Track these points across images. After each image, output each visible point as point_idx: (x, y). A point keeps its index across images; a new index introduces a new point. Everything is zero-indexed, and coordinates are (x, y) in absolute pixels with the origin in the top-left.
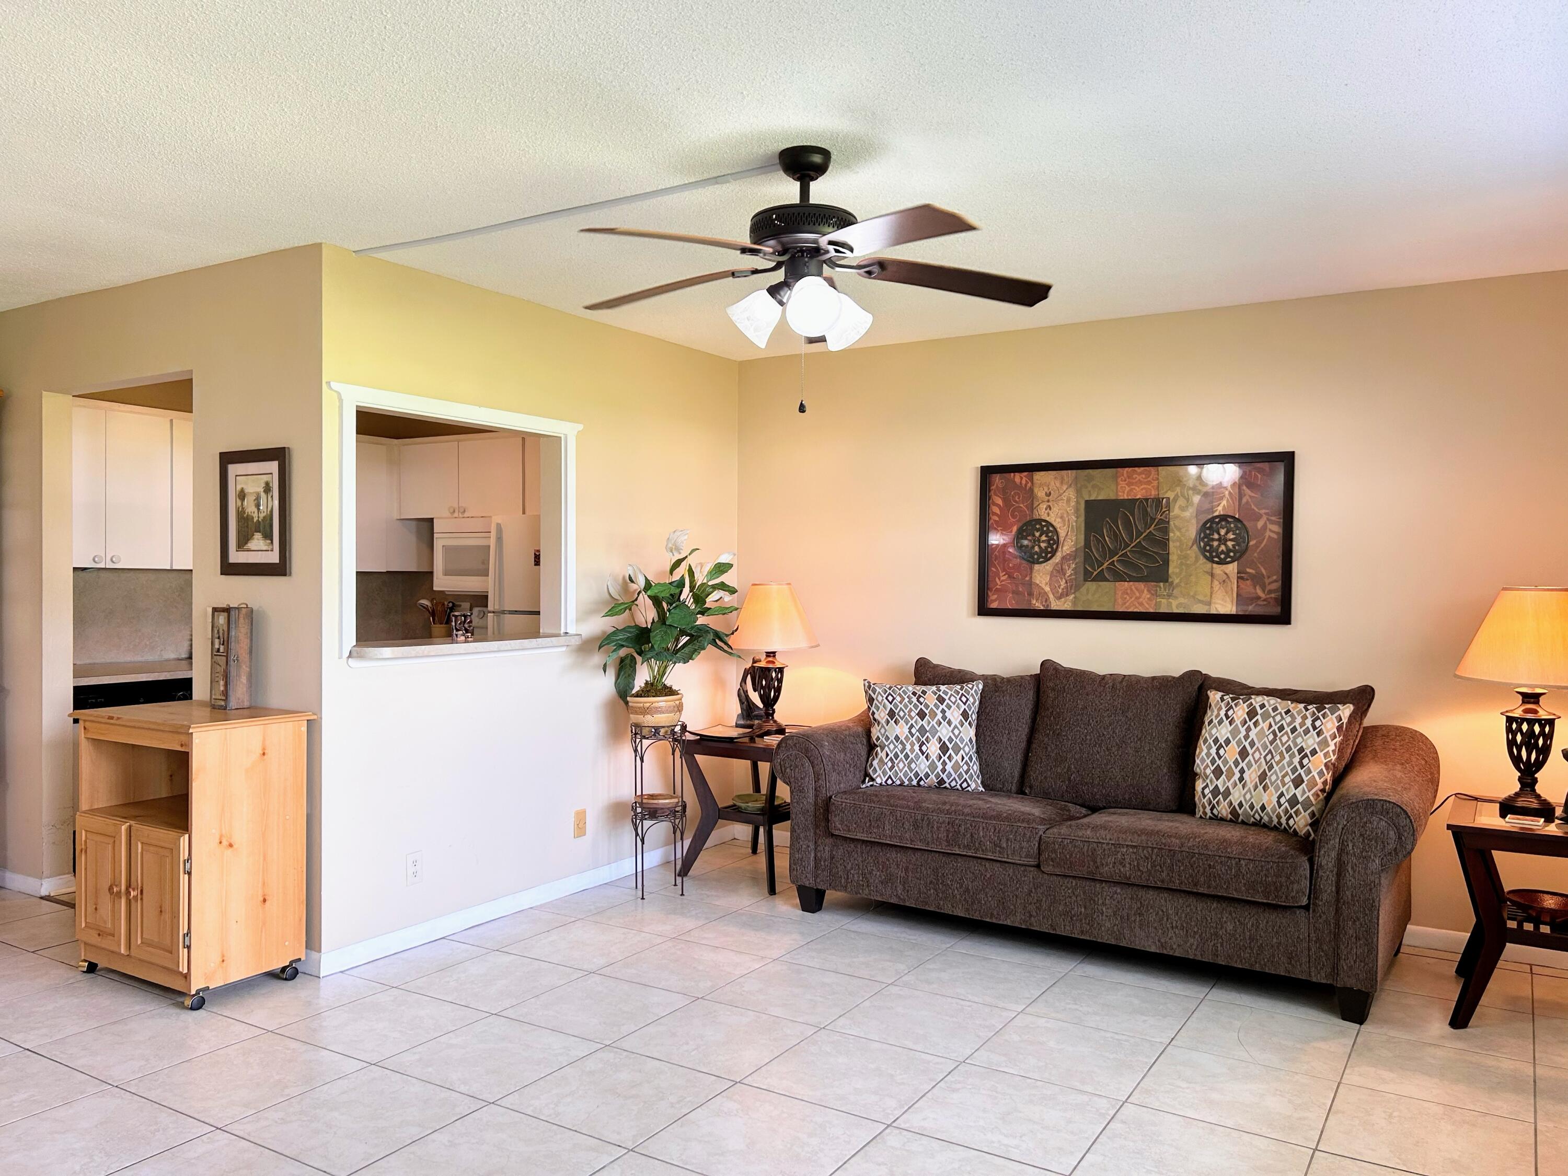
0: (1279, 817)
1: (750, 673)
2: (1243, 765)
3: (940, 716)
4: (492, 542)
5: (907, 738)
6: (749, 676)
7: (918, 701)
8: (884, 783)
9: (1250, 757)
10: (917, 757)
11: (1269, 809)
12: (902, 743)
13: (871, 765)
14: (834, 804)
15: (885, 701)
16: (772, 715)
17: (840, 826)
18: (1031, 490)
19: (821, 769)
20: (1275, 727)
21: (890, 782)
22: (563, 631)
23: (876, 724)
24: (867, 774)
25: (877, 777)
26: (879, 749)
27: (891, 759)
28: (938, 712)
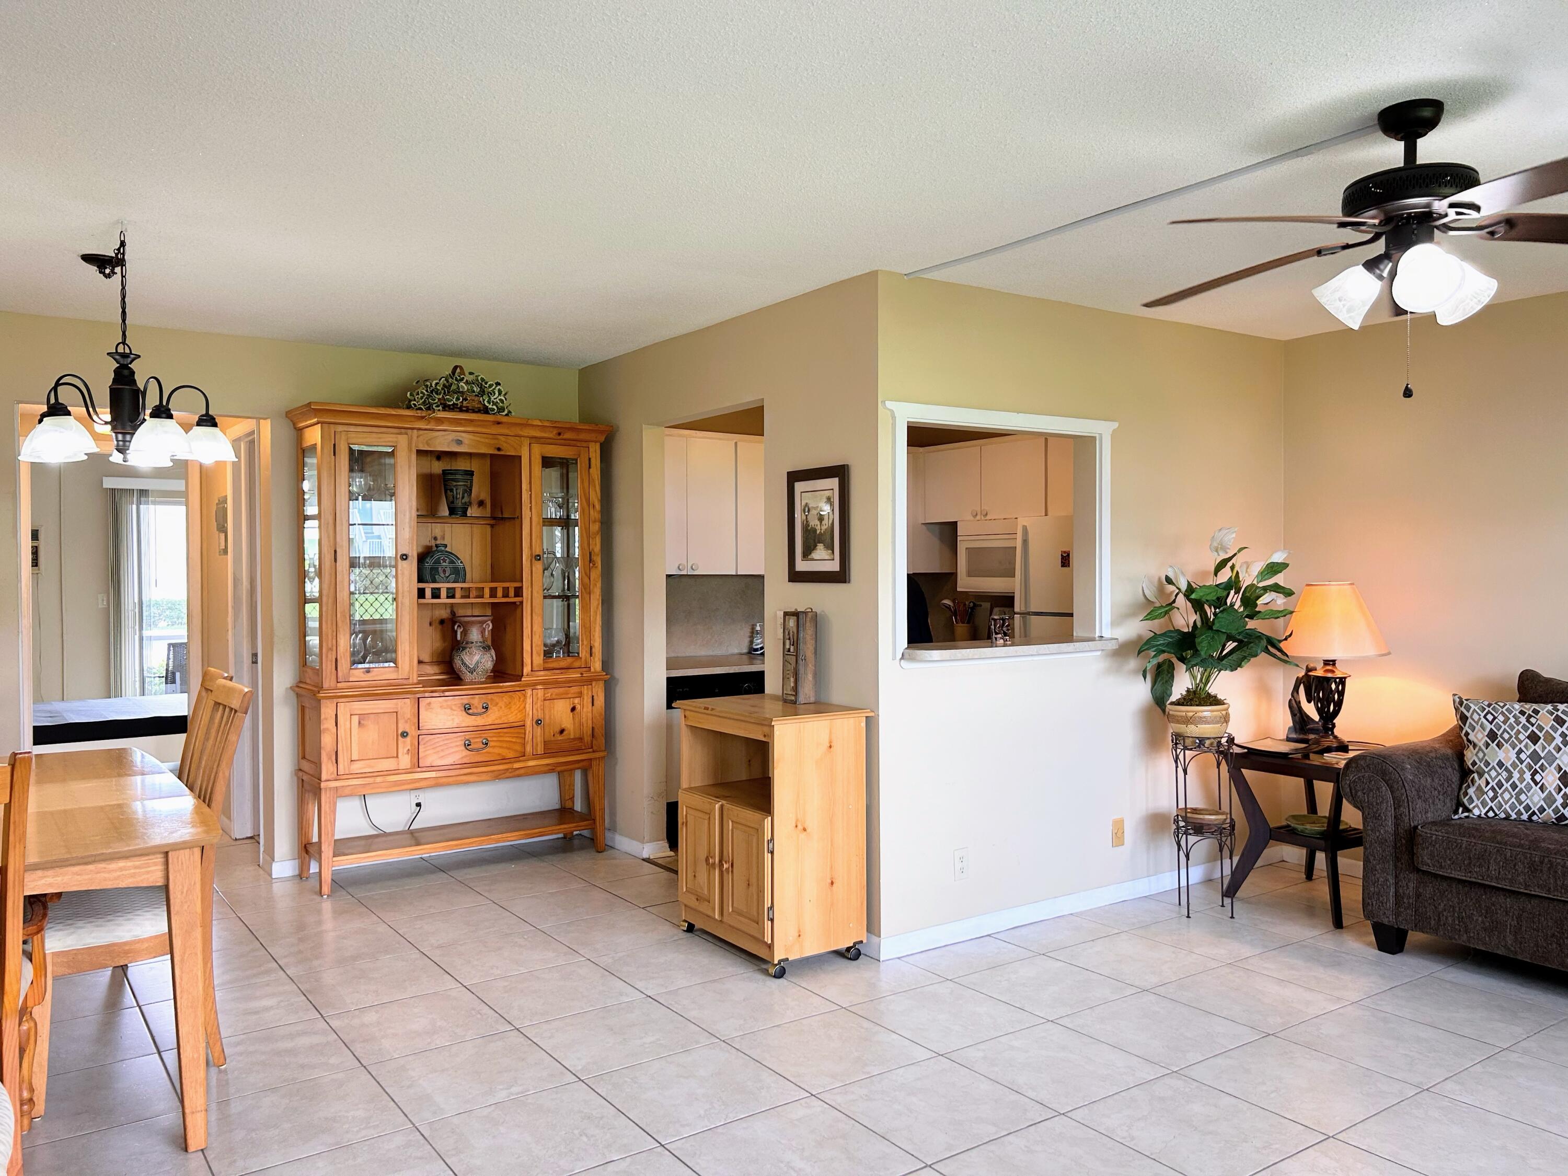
1: (1304, 683)
3: (1558, 740)
4: (1019, 544)
5: (1514, 765)
6: (1302, 685)
7: (1528, 721)
8: (1483, 815)
10: (1529, 788)
12: (1507, 770)
13: (1466, 794)
14: (1420, 835)
15: (1483, 720)
16: (1332, 729)
17: (1429, 861)
19: (1402, 795)
21: (1491, 814)
22: (1097, 634)
23: (1471, 747)
24: (1460, 804)
25: (1474, 807)
26: (1475, 775)
27: (1493, 789)
28: (1557, 735)
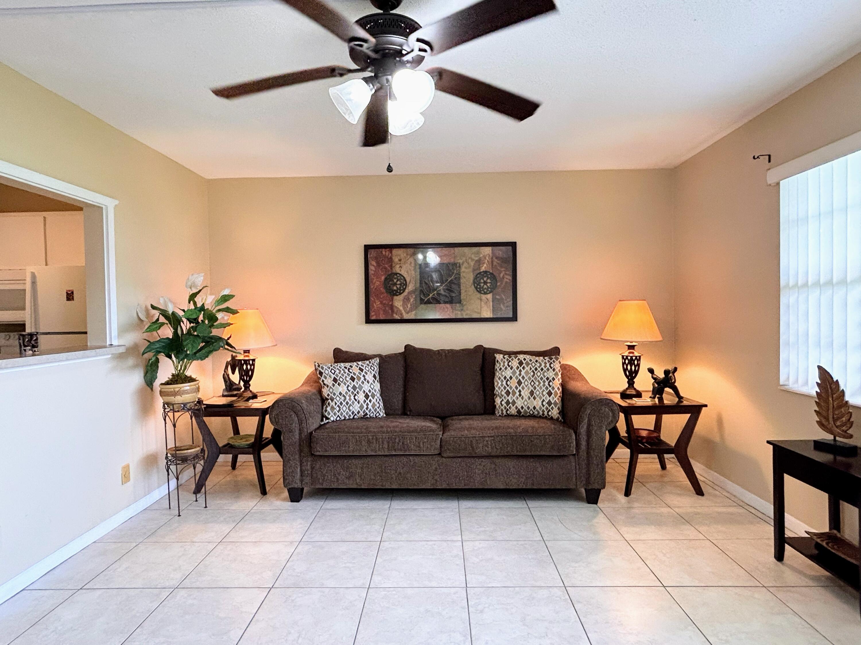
0: (543, 411)
2: (520, 388)
3: (362, 378)
4: (28, 287)
5: (346, 393)
7: (349, 371)
8: (335, 420)
9: (523, 384)
10: (353, 403)
11: (537, 408)
12: (344, 396)
13: (326, 411)
14: (314, 437)
15: (330, 373)
16: (249, 387)
17: (320, 450)
18: (391, 258)
19: (303, 417)
20: (533, 369)
21: (338, 419)
22: (108, 343)
23: (326, 387)
24: (323, 416)
25: (331, 417)
26: (330, 401)
27: (338, 406)
28: (361, 376)
